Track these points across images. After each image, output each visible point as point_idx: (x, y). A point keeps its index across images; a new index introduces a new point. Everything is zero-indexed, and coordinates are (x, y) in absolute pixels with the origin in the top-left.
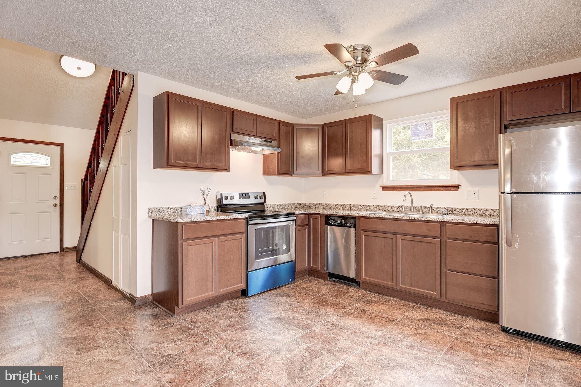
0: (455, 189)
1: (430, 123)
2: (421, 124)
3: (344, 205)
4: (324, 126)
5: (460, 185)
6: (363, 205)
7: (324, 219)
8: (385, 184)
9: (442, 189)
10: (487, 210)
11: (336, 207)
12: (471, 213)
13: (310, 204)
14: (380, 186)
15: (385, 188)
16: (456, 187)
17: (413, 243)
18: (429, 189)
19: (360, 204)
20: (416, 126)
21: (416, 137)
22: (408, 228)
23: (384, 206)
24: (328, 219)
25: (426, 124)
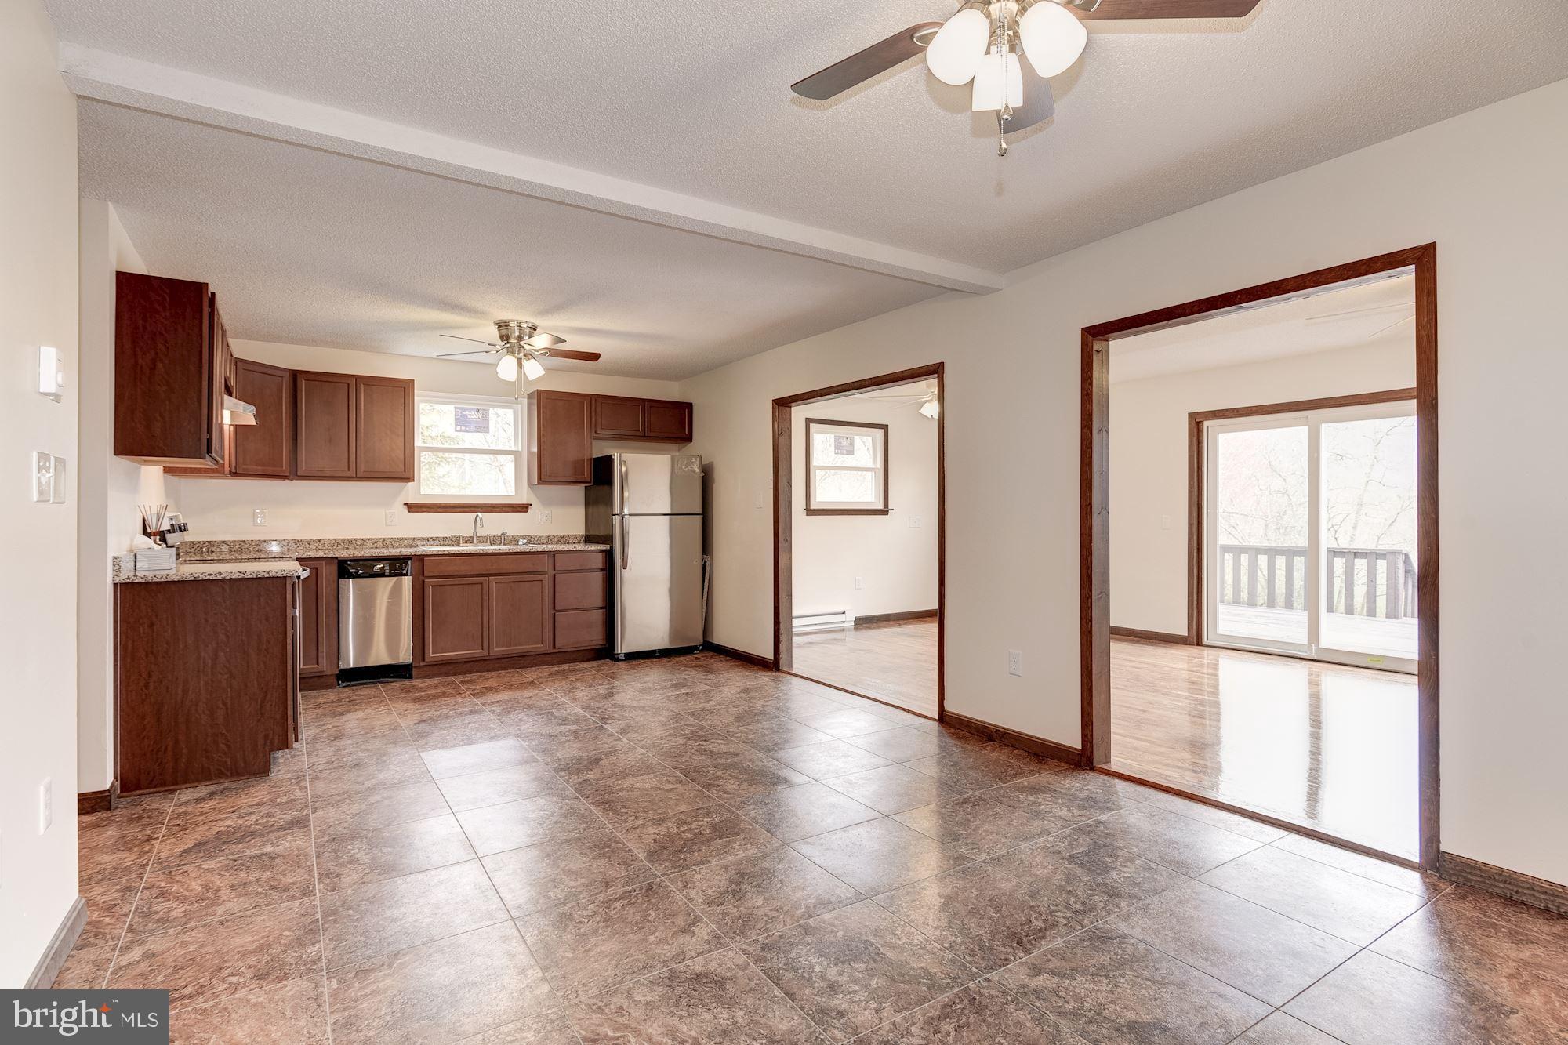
0: (525, 509)
1: (484, 410)
2: (470, 409)
3: (319, 540)
4: (295, 375)
5: (531, 505)
6: (369, 539)
7: (335, 568)
8: (411, 501)
9: (507, 509)
10: (562, 537)
11: (296, 546)
12: (545, 541)
13: (209, 542)
14: (405, 504)
15: (412, 508)
16: (524, 508)
17: (512, 584)
18: (490, 509)
19: (362, 538)
20: (464, 410)
21: (463, 428)
22: (507, 565)
23: (414, 539)
24: (345, 568)
25: (478, 410)
